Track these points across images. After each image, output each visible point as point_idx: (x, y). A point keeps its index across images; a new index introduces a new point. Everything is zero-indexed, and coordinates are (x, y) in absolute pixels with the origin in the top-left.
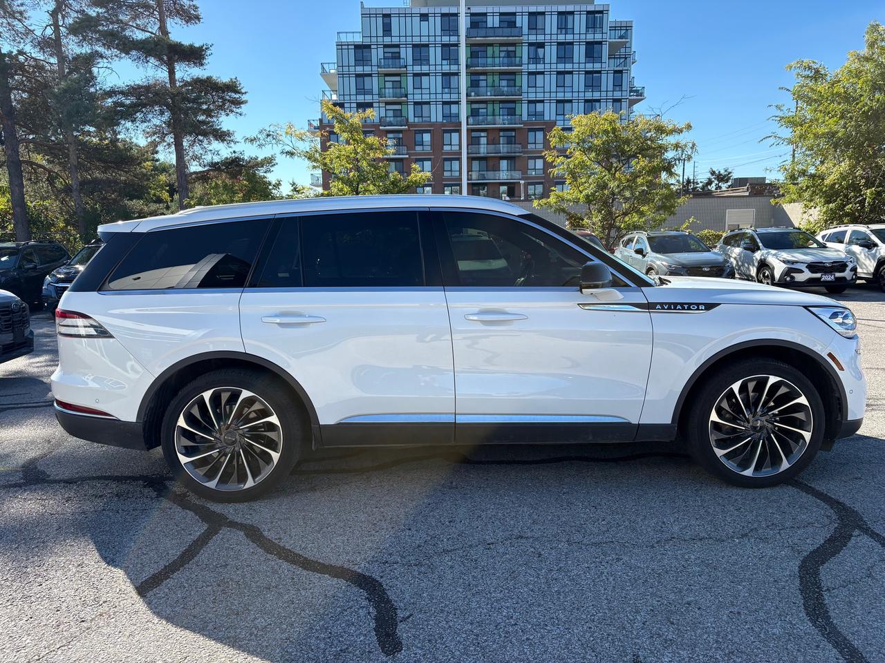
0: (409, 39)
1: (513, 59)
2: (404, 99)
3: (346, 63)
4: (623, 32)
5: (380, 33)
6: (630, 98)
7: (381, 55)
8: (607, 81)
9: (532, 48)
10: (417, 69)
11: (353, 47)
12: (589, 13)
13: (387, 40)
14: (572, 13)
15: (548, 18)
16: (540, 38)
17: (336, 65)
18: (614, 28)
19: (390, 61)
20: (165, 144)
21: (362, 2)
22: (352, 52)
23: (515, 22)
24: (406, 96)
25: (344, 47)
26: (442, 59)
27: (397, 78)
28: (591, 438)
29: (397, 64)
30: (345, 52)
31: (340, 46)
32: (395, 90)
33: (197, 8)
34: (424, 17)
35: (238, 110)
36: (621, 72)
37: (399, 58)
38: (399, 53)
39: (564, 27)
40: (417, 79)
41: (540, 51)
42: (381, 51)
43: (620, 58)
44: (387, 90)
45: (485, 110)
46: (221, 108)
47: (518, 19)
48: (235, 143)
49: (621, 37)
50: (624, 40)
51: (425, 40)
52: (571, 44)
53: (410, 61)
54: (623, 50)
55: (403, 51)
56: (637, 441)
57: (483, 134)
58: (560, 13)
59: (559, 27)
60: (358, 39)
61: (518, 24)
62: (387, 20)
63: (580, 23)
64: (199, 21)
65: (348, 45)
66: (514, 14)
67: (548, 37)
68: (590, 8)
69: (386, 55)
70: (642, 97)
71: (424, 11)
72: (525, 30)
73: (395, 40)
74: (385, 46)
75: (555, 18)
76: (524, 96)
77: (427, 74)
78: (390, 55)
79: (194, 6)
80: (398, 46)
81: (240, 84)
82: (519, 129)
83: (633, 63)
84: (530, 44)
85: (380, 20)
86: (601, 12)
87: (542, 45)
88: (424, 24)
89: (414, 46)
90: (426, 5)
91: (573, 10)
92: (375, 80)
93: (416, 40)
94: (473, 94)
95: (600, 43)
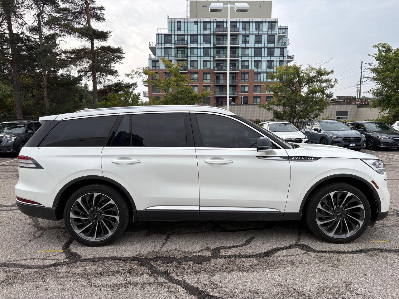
0: (189, 32)
1: (235, 42)
2: (186, 58)
3: (160, 42)
4: (284, 31)
5: (176, 29)
6: (287, 60)
7: (176, 39)
8: (277, 52)
9: (244, 37)
10: (192, 45)
11: (164, 35)
12: (269, 22)
13: (179, 32)
14: (262, 22)
15: (251, 24)
16: (247, 33)
17: (156, 43)
18: (280, 29)
19: (180, 41)
20: (87, 76)
21: (168, 16)
22: (163, 38)
23: (236, 26)
24: (187, 57)
25: (159, 35)
26: (203, 41)
27: (183, 49)
28: (262, 218)
29: (183, 43)
30: (160, 37)
31: (158, 35)
32: (182, 54)
33: (104, 15)
34: (196, 23)
35: (120, 61)
36: (283, 48)
37: (184, 40)
38: (184, 38)
39: (258, 28)
40: (192, 50)
41: (247, 39)
42: (176, 37)
43: (282, 42)
44: (178, 55)
45: (222, 64)
46: (113, 60)
47: (238, 24)
48: (119, 76)
49: (283, 33)
50: (284, 34)
51: (196, 33)
52: (261, 35)
53: (189, 42)
54: (284, 39)
55: (186, 37)
56: (283, 220)
57: (221, 75)
58: (256, 22)
59: (256, 28)
60: (166, 32)
61: (238, 27)
62: (179, 24)
63: (265, 26)
64: (104, 21)
65: (161, 34)
66: (236, 22)
67: (251, 32)
68: (270, 20)
69: (178, 39)
70: (293, 60)
71: (196, 20)
72: (241, 29)
73: (183, 33)
74: (178, 35)
75: (254, 24)
76: (240, 58)
77: (197, 48)
78: (180, 39)
79: (102, 14)
80: (184, 35)
81: (122, 49)
82: (238, 73)
83: (288, 44)
84: (243, 35)
85: (176, 24)
86: (275, 22)
87: (248, 36)
88: (196, 26)
89: (191, 35)
90: (196, 17)
91: (262, 21)
92: (173, 50)
93: (192, 33)
94: (217, 57)
95: (274, 35)
